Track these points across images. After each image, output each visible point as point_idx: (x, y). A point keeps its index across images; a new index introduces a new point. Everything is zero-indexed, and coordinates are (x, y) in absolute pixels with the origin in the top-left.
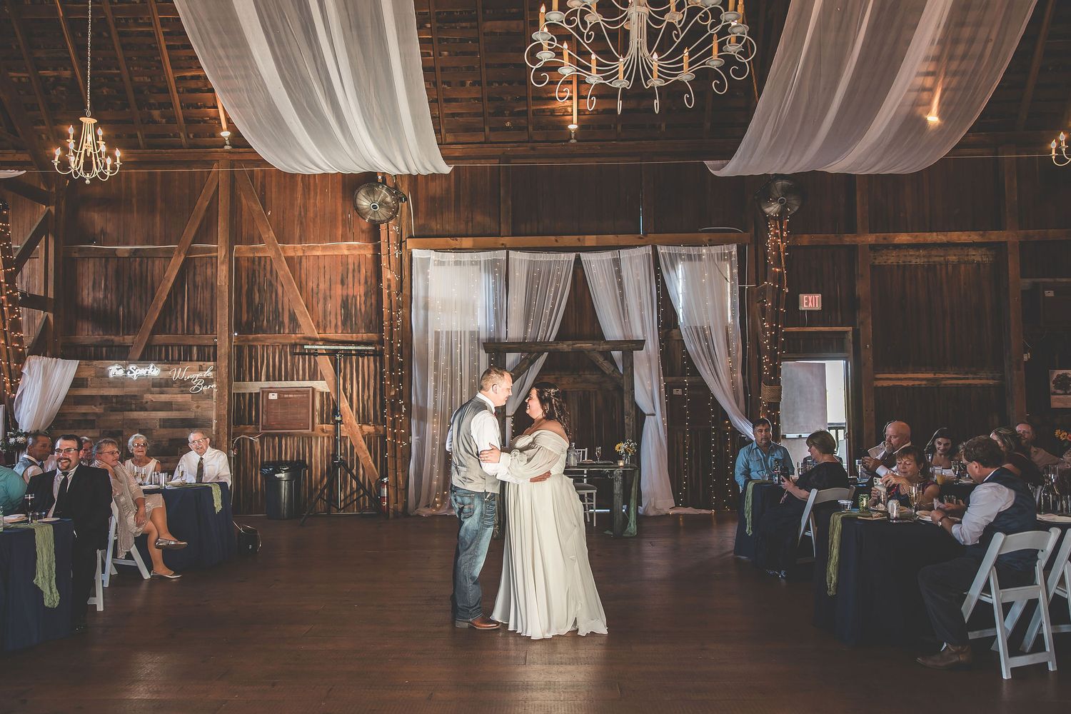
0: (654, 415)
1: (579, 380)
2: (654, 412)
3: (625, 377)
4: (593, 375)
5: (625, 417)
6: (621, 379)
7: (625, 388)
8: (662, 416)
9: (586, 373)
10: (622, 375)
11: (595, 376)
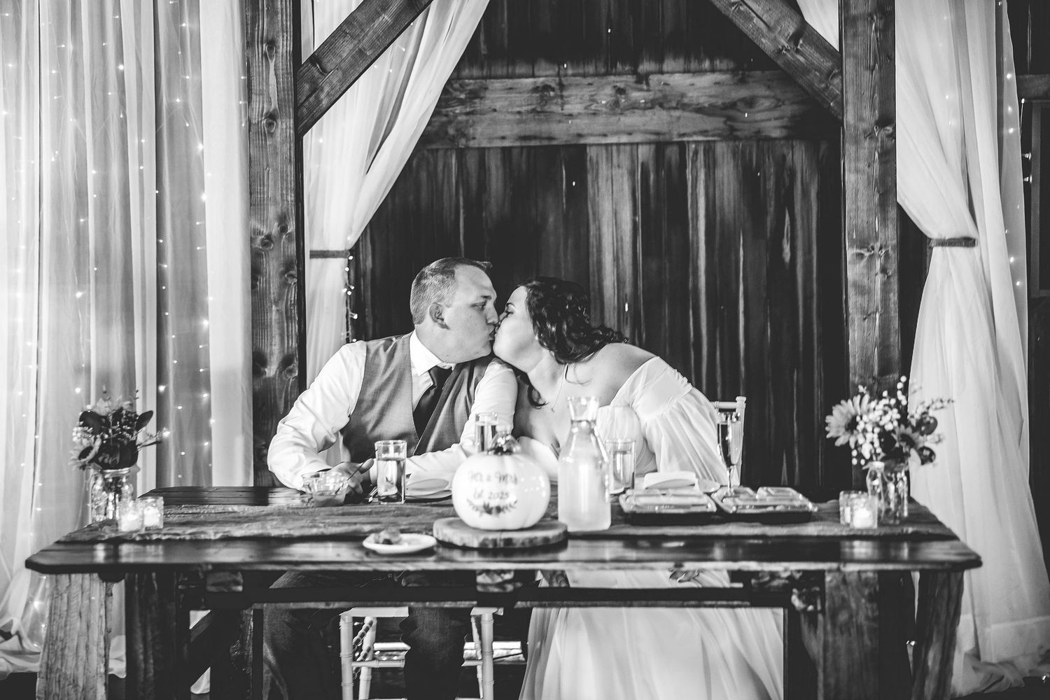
0: (968, 242)
1: (637, 96)
2: (971, 232)
3: (849, 66)
4: (701, 72)
5: (851, 252)
6: (829, 75)
7: (849, 117)
8: (1011, 247)
9: (669, 65)
10: (836, 57)
11: (706, 80)
